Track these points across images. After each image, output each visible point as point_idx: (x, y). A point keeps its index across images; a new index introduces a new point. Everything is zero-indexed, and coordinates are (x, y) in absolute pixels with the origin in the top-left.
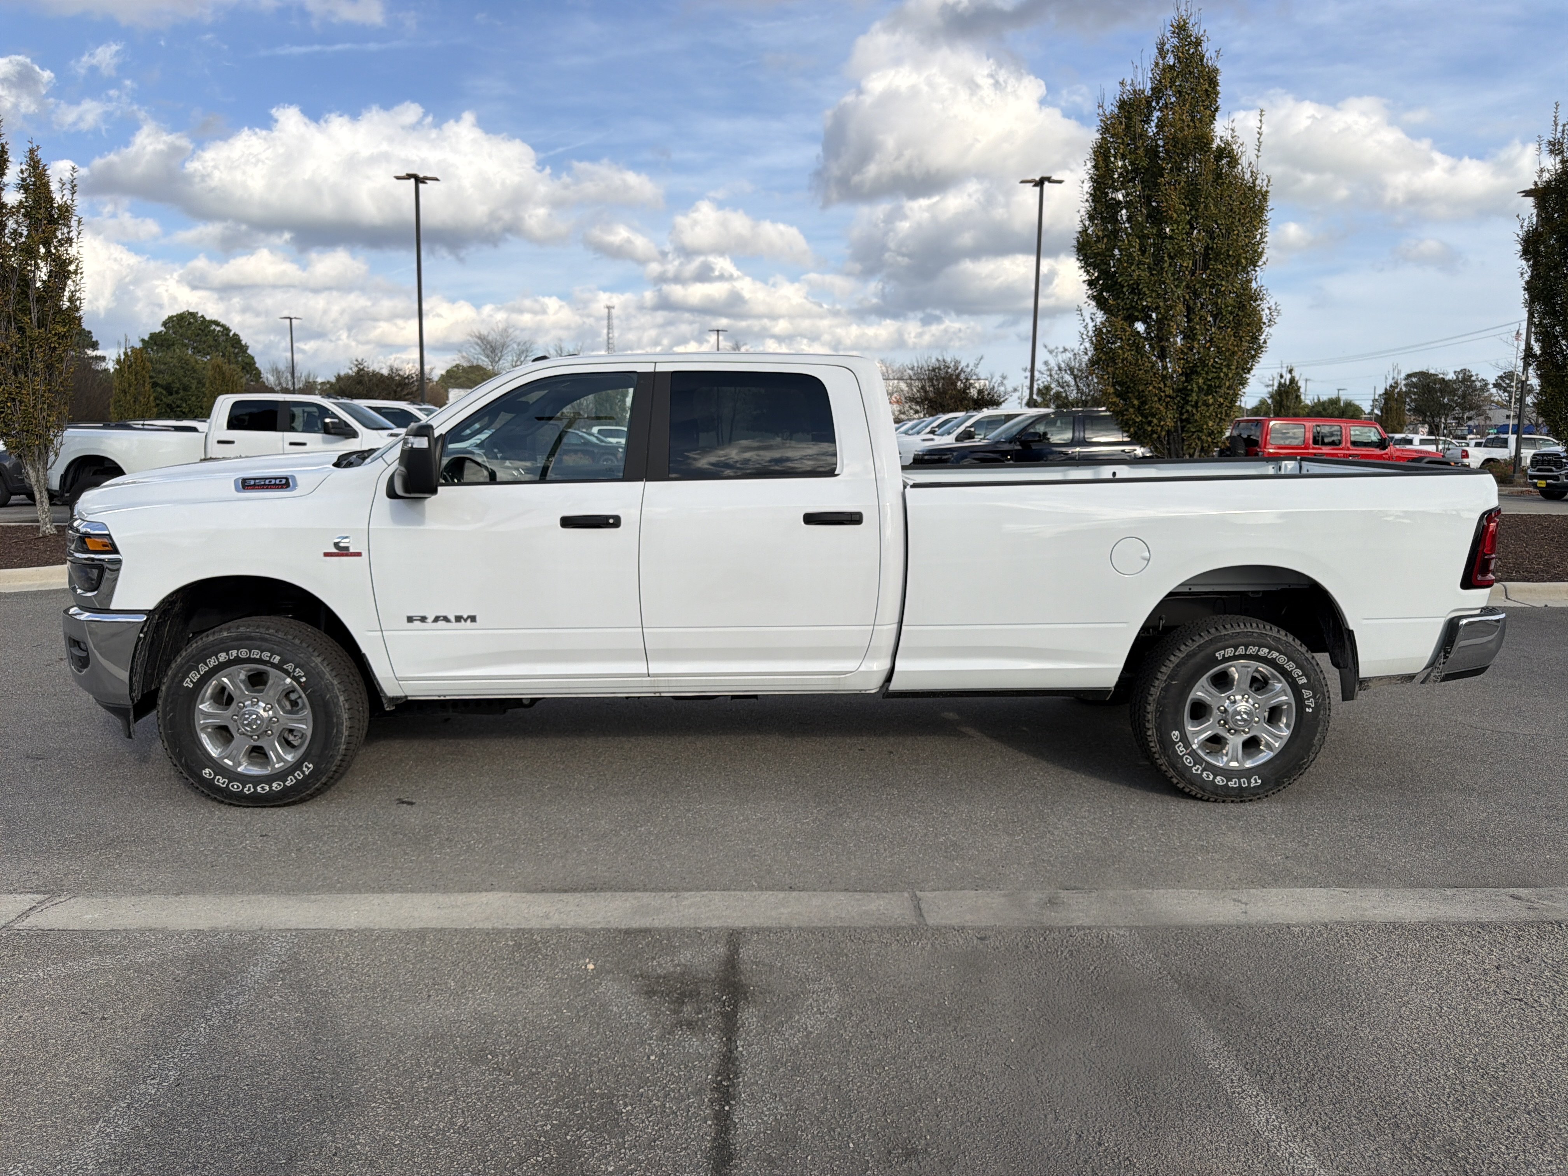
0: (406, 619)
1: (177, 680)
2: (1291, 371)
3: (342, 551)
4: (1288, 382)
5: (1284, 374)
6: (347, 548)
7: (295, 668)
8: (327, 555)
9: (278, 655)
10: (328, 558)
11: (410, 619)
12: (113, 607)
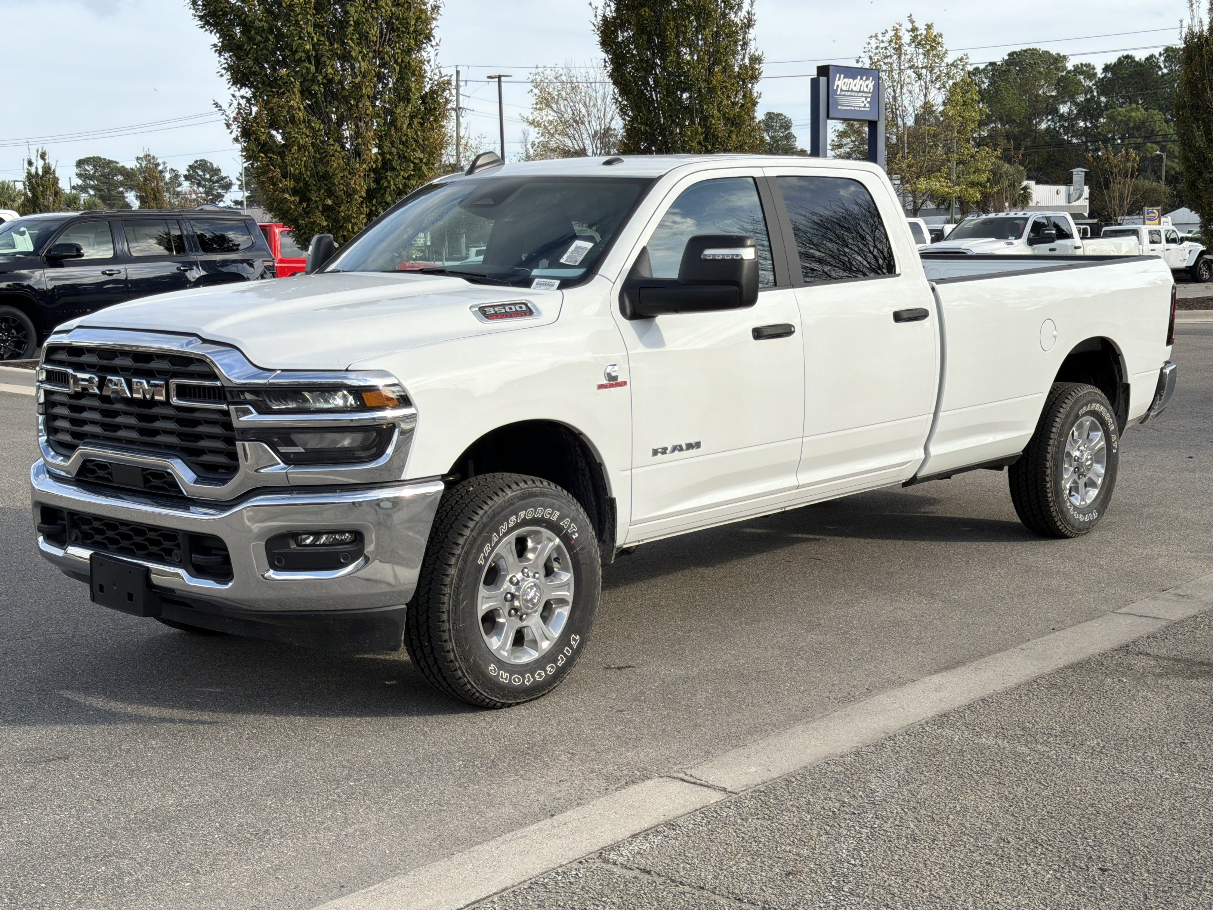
0: (651, 452)
1: (471, 558)
2: (43, 156)
3: (613, 382)
4: (40, 172)
5: (33, 161)
6: (616, 378)
7: (571, 523)
8: (601, 387)
9: (558, 510)
10: (601, 391)
11: (655, 452)
12: (405, 476)
